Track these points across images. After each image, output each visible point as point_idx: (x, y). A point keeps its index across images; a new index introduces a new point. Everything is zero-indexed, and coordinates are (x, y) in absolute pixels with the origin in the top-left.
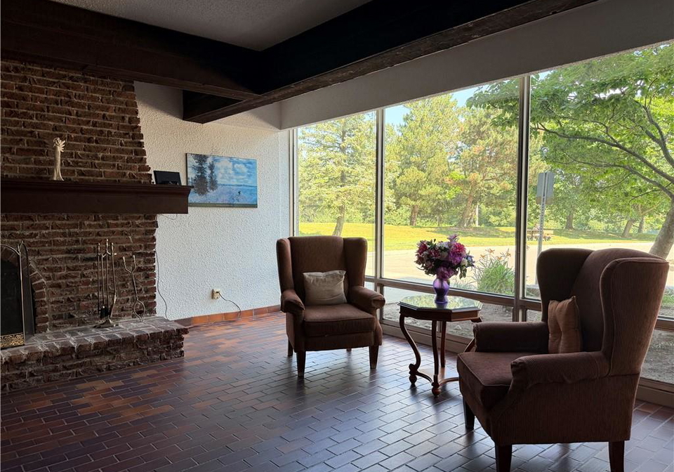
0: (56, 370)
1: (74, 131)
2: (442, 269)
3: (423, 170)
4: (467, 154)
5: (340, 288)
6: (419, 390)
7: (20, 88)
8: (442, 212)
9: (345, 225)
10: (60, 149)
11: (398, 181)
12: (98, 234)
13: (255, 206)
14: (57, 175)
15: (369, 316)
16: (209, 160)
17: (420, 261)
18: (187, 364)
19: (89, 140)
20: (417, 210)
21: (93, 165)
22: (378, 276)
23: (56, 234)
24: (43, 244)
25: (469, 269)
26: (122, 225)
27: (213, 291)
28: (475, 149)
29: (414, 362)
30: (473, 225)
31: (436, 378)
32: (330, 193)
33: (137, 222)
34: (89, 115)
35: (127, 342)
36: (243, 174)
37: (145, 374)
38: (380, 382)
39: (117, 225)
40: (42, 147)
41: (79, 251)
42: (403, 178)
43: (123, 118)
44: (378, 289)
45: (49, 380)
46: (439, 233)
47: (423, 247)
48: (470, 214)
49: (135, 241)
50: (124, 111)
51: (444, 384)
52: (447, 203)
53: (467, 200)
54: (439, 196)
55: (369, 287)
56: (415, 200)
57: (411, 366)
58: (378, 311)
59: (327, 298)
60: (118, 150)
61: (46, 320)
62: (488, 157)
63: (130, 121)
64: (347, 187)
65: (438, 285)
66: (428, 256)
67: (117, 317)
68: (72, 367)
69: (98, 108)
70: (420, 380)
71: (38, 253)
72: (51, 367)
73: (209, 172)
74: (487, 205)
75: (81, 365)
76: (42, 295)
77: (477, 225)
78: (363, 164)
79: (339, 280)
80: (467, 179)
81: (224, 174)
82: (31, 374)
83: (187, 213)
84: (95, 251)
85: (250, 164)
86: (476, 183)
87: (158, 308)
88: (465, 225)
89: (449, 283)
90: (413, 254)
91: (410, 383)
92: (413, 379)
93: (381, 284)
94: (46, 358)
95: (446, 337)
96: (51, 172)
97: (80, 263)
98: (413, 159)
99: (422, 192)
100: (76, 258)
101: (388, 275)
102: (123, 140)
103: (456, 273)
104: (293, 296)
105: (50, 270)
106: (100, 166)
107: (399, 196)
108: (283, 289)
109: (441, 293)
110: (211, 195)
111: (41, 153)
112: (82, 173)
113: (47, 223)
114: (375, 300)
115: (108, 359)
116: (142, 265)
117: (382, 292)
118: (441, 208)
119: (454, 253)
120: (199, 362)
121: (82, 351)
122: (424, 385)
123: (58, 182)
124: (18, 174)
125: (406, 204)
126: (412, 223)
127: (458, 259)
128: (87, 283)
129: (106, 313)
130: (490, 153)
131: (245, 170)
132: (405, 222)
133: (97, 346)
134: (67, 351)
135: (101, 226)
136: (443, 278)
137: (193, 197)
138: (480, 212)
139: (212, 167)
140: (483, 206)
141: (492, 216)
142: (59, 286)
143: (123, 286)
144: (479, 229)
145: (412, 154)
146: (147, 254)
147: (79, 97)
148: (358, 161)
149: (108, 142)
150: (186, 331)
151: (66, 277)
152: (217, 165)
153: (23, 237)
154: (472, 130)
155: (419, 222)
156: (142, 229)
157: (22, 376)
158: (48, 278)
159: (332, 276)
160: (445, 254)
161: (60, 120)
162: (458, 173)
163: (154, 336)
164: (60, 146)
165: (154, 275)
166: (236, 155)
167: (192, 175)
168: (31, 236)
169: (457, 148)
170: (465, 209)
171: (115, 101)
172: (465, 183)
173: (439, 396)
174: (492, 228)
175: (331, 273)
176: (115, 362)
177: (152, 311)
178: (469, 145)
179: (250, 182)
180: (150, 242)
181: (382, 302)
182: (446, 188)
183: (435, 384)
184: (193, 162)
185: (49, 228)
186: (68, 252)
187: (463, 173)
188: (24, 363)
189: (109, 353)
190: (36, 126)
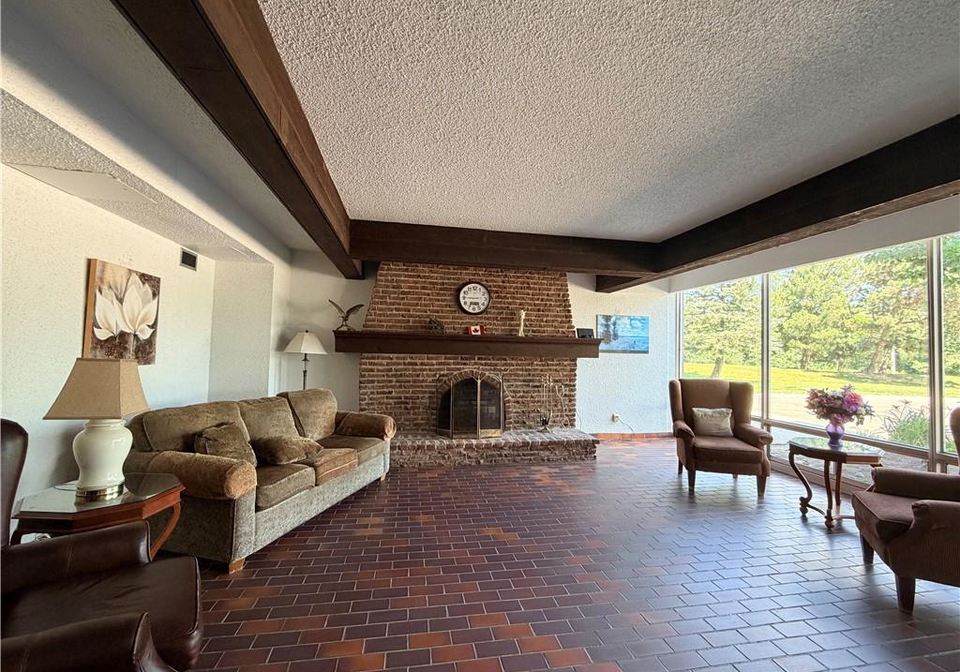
0: (519, 455)
1: (530, 305)
2: (835, 415)
3: (817, 314)
4: (874, 296)
5: (727, 424)
6: (810, 521)
7: (503, 282)
8: (844, 356)
9: (724, 366)
10: (523, 317)
11: (785, 325)
12: (542, 371)
13: (647, 352)
14: (521, 334)
15: (758, 450)
16: (613, 319)
17: (811, 406)
18: (598, 466)
19: (539, 310)
20: (810, 353)
21: (540, 326)
22: (765, 417)
23: (517, 370)
24: (511, 375)
25: (867, 418)
26: (557, 365)
27: (613, 416)
28: (886, 291)
29: (806, 496)
30: (888, 371)
31: (829, 512)
32: (711, 338)
33: (566, 363)
34: (539, 294)
35: (559, 444)
36: (638, 328)
37: (572, 467)
38: (767, 507)
39: (553, 365)
40: (513, 316)
41: (530, 381)
42: (791, 321)
43: (559, 295)
44: (765, 428)
45: (514, 461)
46: (838, 377)
47: (814, 394)
48: (883, 359)
49: (564, 376)
50: (560, 290)
51: (840, 520)
52: (851, 348)
53: (877, 345)
54: (838, 340)
55: (755, 426)
56: (806, 343)
57: (802, 499)
58: (765, 446)
59: (715, 431)
60: (555, 316)
61: (511, 423)
62: (905, 298)
63: (563, 295)
64: (726, 332)
65: (831, 429)
66: (819, 403)
67: (551, 426)
68: (528, 455)
69: (544, 289)
70: (810, 513)
71: (508, 381)
72: (516, 453)
73: (612, 327)
74: (907, 350)
75: (532, 455)
76: (509, 407)
77: (894, 371)
78: (743, 311)
79: (726, 417)
80: (876, 323)
81: (623, 329)
82: (506, 456)
83: (597, 357)
84: (539, 381)
85: (644, 320)
86: (888, 327)
87: (576, 423)
88: (877, 371)
89: (843, 429)
90: (803, 398)
91: (801, 514)
92: (804, 510)
93: (768, 425)
94: (513, 447)
95: (842, 480)
96: (518, 331)
97: (530, 389)
98: (803, 303)
99: (816, 335)
100: (528, 385)
101: (774, 417)
102: (558, 309)
103: (852, 420)
104: (683, 425)
105: (514, 391)
106: (545, 326)
107: (786, 338)
108: (674, 420)
109: (835, 438)
110: (614, 344)
111: (512, 319)
112: (534, 331)
113: (514, 362)
114: (762, 438)
115: (548, 453)
116: (567, 393)
117: (769, 430)
118: (841, 353)
119: (848, 402)
120: (608, 466)
121: (533, 446)
122: (817, 518)
123: (521, 338)
124: (500, 333)
125: (795, 347)
126: (803, 367)
127: (854, 408)
128: (534, 402)
129: (545, 423)
130: (909, 294)
131: (640, 325)
132: (794, 365)
133: (542, 444)
134: (525, 444)
135: (543, 366)
136: (836, 423)
137: (602, 346)
138: (898, 358)
139: (614, 324)
140: (902, 352)
141: (916, 362)
142: (518, 402)
143: (555, 406)
144: (897, 377)
145: (802, 298)
146: (571, 386)
147: (535, 284)
148: (738, 308)
149: (549, 311)
150: (598, 442)
151: (522, 397)
152: (618, 322)
153: (501, 370)
154: (881, 271)
155: (811, 365)
156: (568, 368)
157: (501, 455)
158: (513, 397)
159: (719, 413)
160: (839, 402)
161: (523, 298)
162: (864, 316)
163: (578, 443)
164: (523, 314)
165: (575, 400)
166: (632, 315)
167: (601, 330)
168: (506, 370)
169: (861, 290)
170: (875, 354)
171: (555, 284)
172: (873, 327)
173: (832, 529)
174: (916, 376)
175: (718, 410)
176: (552, 457)
177: (573, 425)
178: (878, 285)
179: (643, 334)
180: (572, 376)
181: (770, 440)
182: (847, 331)
183: (829, 518)
184: (602, 321)
185: (514, 365)
186: (524, 381)
187: (871, 315)
188: (502, 448)
189: (549, 449)
190: (510, 303)
